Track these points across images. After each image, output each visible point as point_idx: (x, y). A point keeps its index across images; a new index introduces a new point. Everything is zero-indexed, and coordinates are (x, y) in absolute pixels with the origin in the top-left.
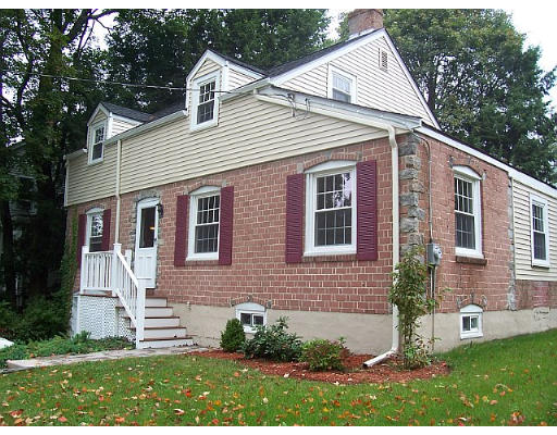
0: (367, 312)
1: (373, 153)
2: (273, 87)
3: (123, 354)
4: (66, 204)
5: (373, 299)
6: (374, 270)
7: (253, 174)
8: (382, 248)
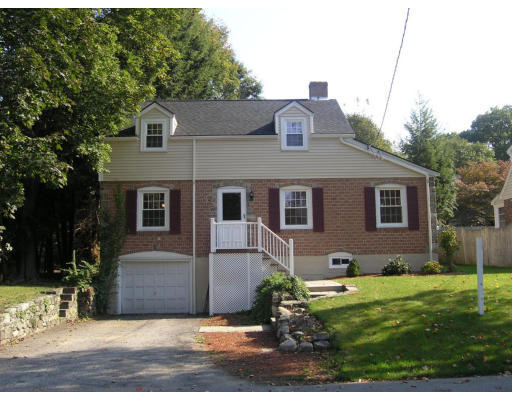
4: (102, 180)
6: (418, 234)
8: (422, 225)
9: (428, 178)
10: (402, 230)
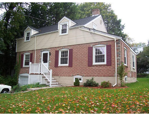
0: (109, 76)
1: (110, 43)
2: (84, 27)
3: (48, 87)
4: (16, 52)
5: (110, 74)
6: (111, 68)
7: (78, 46)
8: (113, 63)
9: (115, 40)
10: (104, 65)
